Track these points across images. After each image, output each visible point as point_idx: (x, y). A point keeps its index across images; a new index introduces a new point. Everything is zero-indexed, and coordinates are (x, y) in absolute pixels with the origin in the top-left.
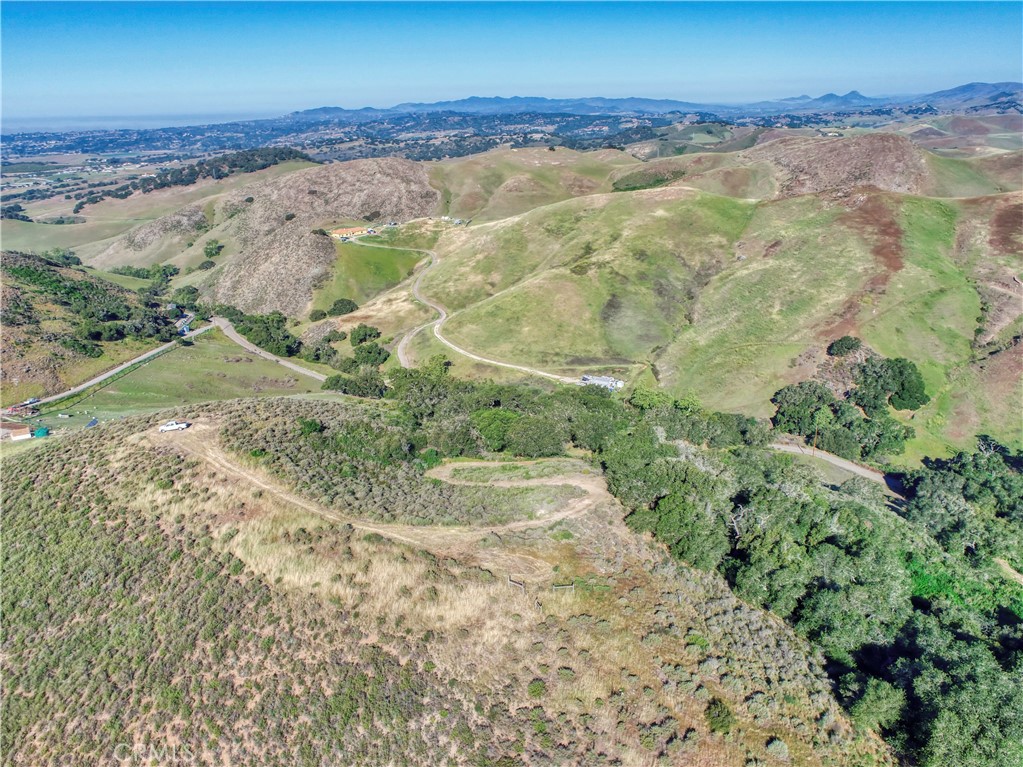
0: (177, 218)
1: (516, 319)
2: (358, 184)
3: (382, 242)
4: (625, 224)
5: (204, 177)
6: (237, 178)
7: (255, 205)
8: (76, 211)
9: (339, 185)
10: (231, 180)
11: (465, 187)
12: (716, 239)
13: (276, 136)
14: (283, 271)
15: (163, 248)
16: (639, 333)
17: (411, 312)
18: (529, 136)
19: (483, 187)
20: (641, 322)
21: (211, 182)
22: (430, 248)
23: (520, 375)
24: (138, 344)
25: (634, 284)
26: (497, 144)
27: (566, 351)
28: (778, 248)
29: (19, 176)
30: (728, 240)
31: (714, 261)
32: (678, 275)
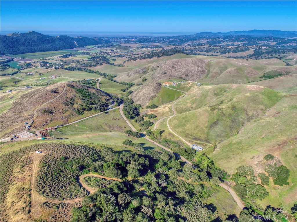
0: (140, 70)
1: (187, 121)
2: (185, 66)
3: (174, 88)
4: (236, 96)
5: (155, 57)
6: (163, 58)
7: (159, 69)
8: (124, 63)
9: (180, 66)
10: (161, 58)
11: (215, 70)
12: (261, 107)
13: (188, 41)
14: (146, 93)
15: (134, 77)
16: (219, 134)
17: (167, 112)
18: (261, 47)
19: (220, 71)
20: (221, 130)
21: (156, 58)
22: (187, 91)
23: (178, 139)
24: (94, 112)
25: (226, 117)
26: (250, 49)
27: (194, 135)
28: (278, 115)
29: (120, 50)
30: (265, 108)
31: (257, 114)
32: (243, 117)
